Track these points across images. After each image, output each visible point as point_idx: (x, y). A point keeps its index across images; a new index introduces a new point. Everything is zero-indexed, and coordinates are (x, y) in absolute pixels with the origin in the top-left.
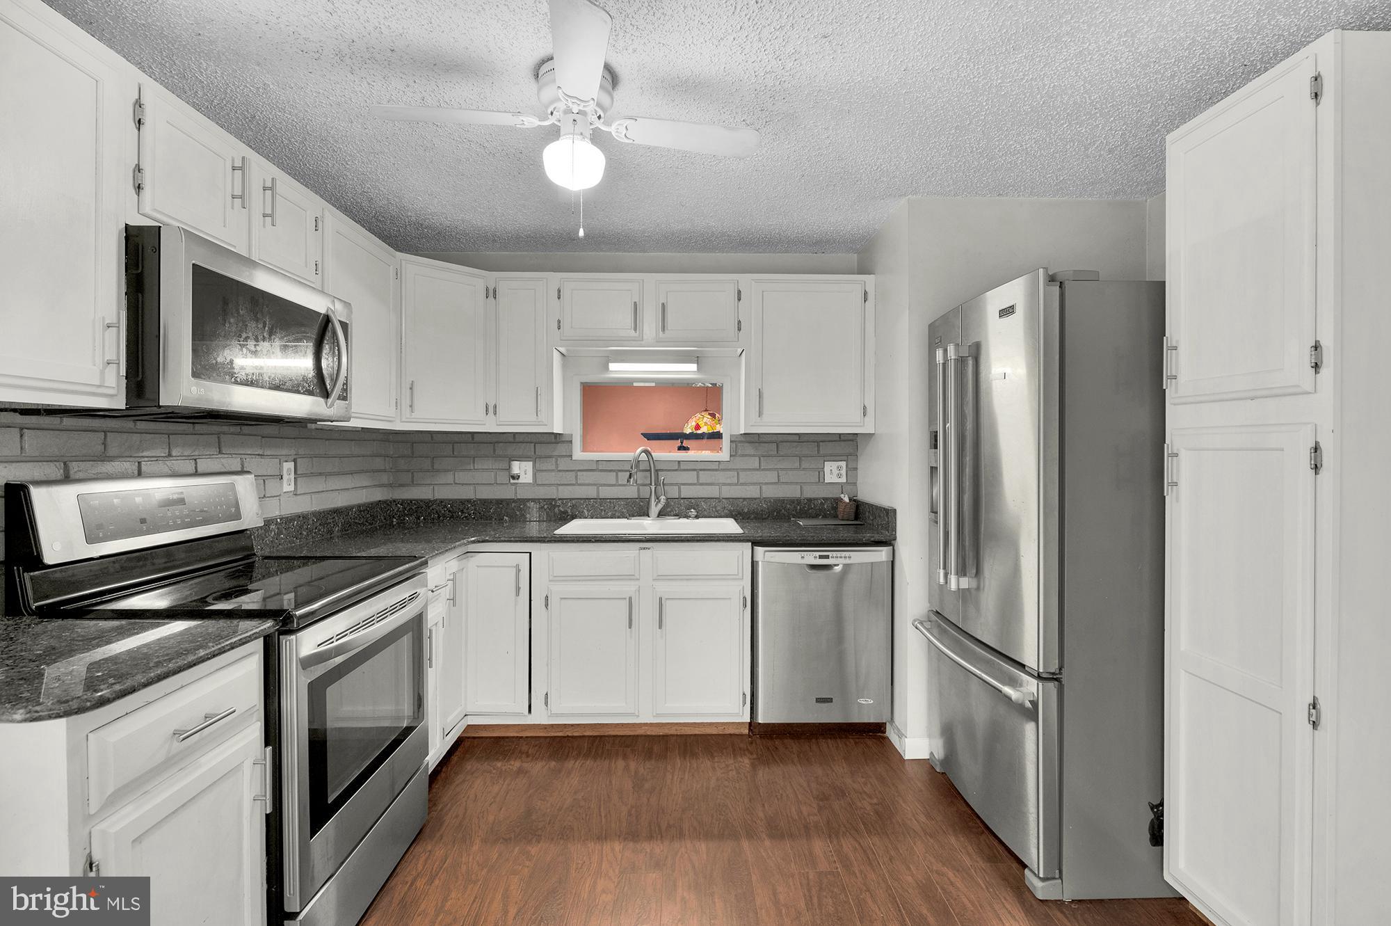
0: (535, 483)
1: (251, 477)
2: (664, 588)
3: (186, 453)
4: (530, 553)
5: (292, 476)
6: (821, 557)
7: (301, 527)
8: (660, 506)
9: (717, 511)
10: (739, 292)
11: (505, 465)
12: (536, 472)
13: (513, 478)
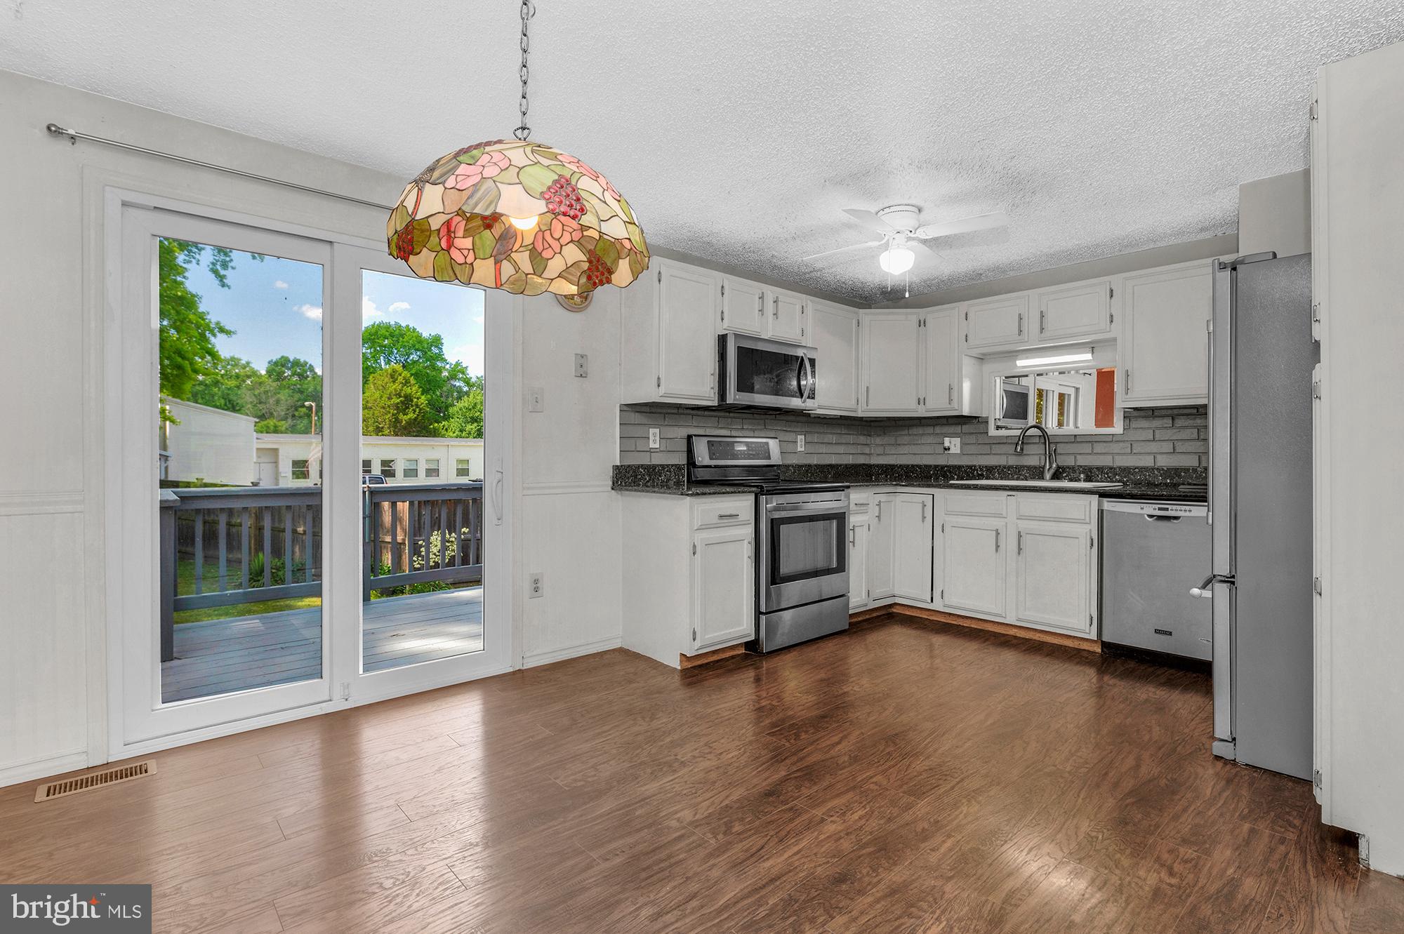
0: (962, 454)
1: (777, 440)
2: (1024, 525)
3: (750, 427)
4: (933, 495)
5: (803, 443)
6: (1160, 509)
7: (807, 471)
8: (1052, 471)
9: (1109, 477)
10: (1112, 291)
11: (938, 440)
12: (963, 444)
13: (945, 449)
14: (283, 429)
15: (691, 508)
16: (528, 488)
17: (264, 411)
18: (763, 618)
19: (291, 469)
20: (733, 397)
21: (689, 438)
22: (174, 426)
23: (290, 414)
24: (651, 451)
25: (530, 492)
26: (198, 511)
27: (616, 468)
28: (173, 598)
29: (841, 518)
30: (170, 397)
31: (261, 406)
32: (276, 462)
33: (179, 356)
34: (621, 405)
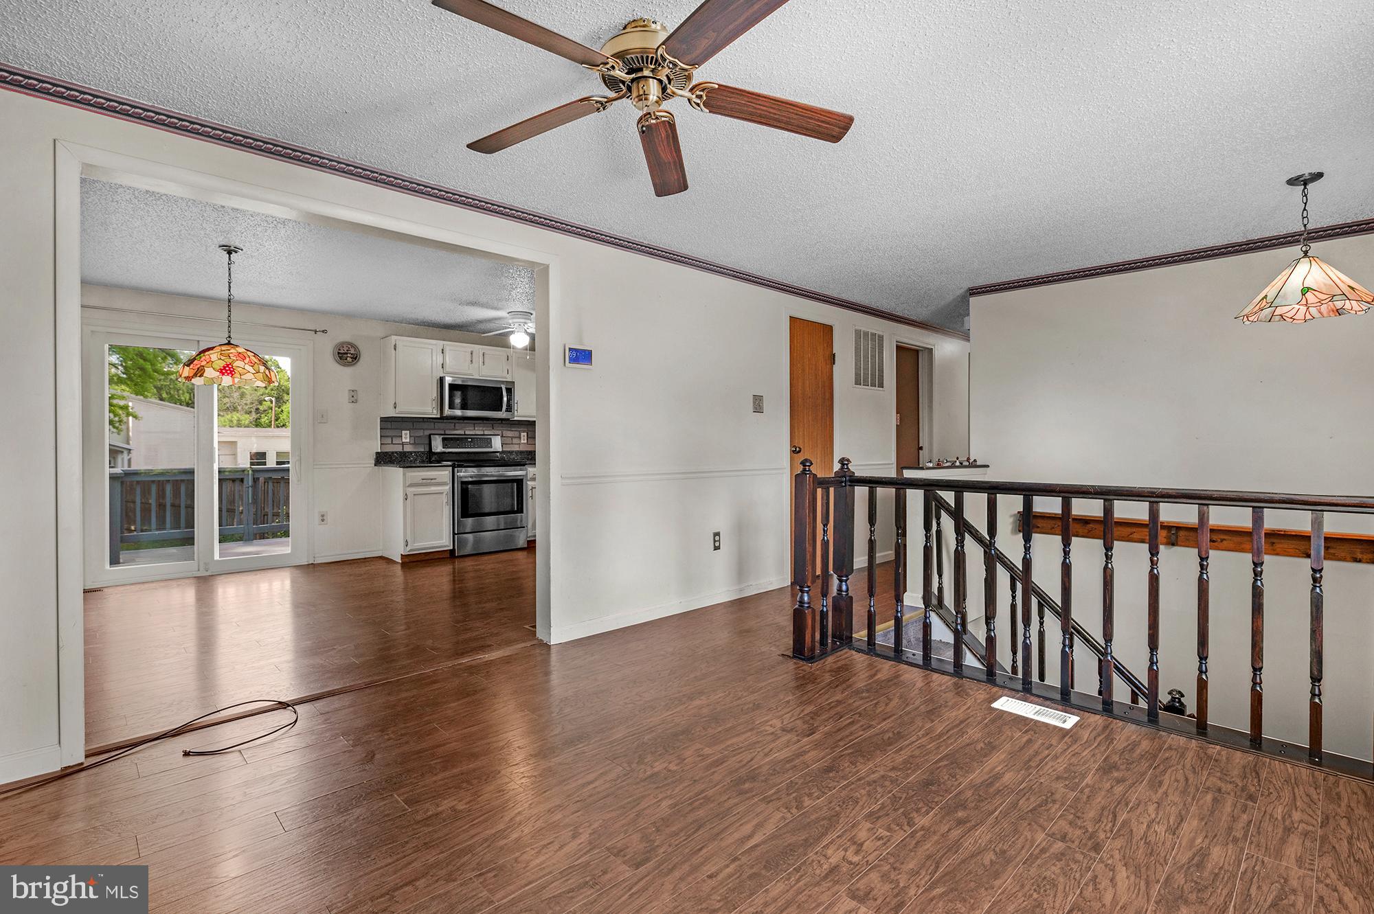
1: (501, 437)
5: (526, 438)
14: (247, 422)
15: (404, 474)
16: (316, 465)
17: (228, 405)
18: (456, 536)
19: (249, 461)
20: (447, 411)
21: (430, 435)
22: (137, 421)
23: (254, 408)
24: (403, 444)
25: (317, 467)
26: (138, 482)
27: (377, 453)
28: (120, 535)
29: (519, 482)
30: (133, 396)
31: (226, 400)
32: (234, 455)
33: (141, 358)
34: (381, 418)
